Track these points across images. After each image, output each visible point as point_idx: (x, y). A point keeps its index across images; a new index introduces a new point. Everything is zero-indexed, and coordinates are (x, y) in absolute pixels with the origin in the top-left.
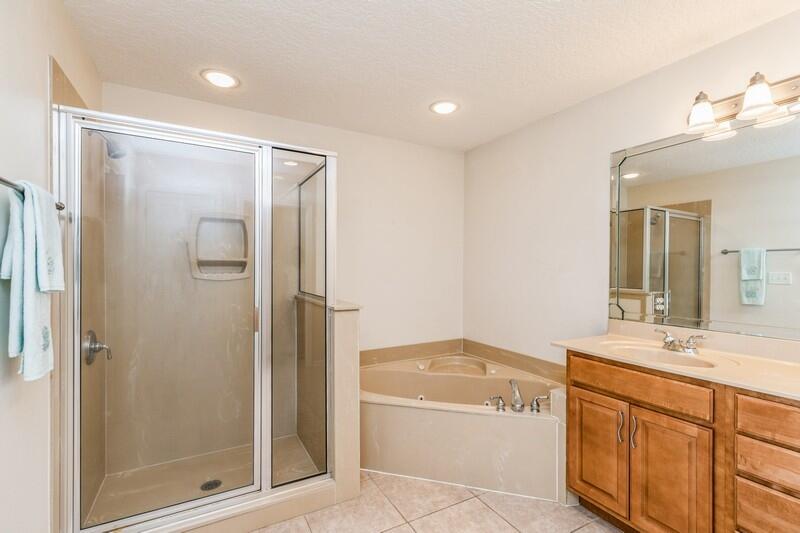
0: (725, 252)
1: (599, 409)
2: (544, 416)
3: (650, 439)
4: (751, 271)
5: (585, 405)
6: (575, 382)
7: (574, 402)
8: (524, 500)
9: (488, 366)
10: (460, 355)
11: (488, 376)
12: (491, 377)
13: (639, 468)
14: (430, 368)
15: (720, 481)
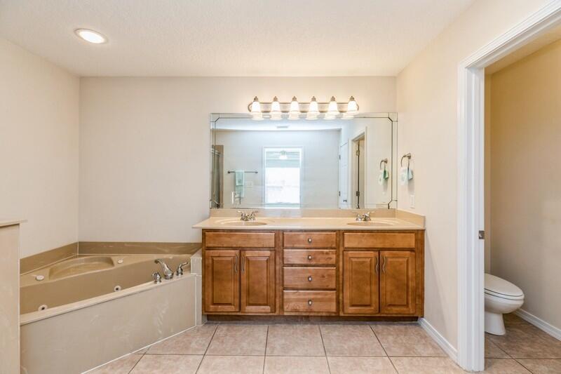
0: (229, 172)
1: (224, 259)
2: (186, 275)
3: (250, 265)
4: (239, 182)
5: (215, 259)
6: (208, 247)
7: (208, 259)
8: (178, 336)
9: (113, 258)
10: (76, 257)
11: (116, 266)
12: (120, 266)
13: (244, 281)
14: (50, 275)
15: (277, 272)
